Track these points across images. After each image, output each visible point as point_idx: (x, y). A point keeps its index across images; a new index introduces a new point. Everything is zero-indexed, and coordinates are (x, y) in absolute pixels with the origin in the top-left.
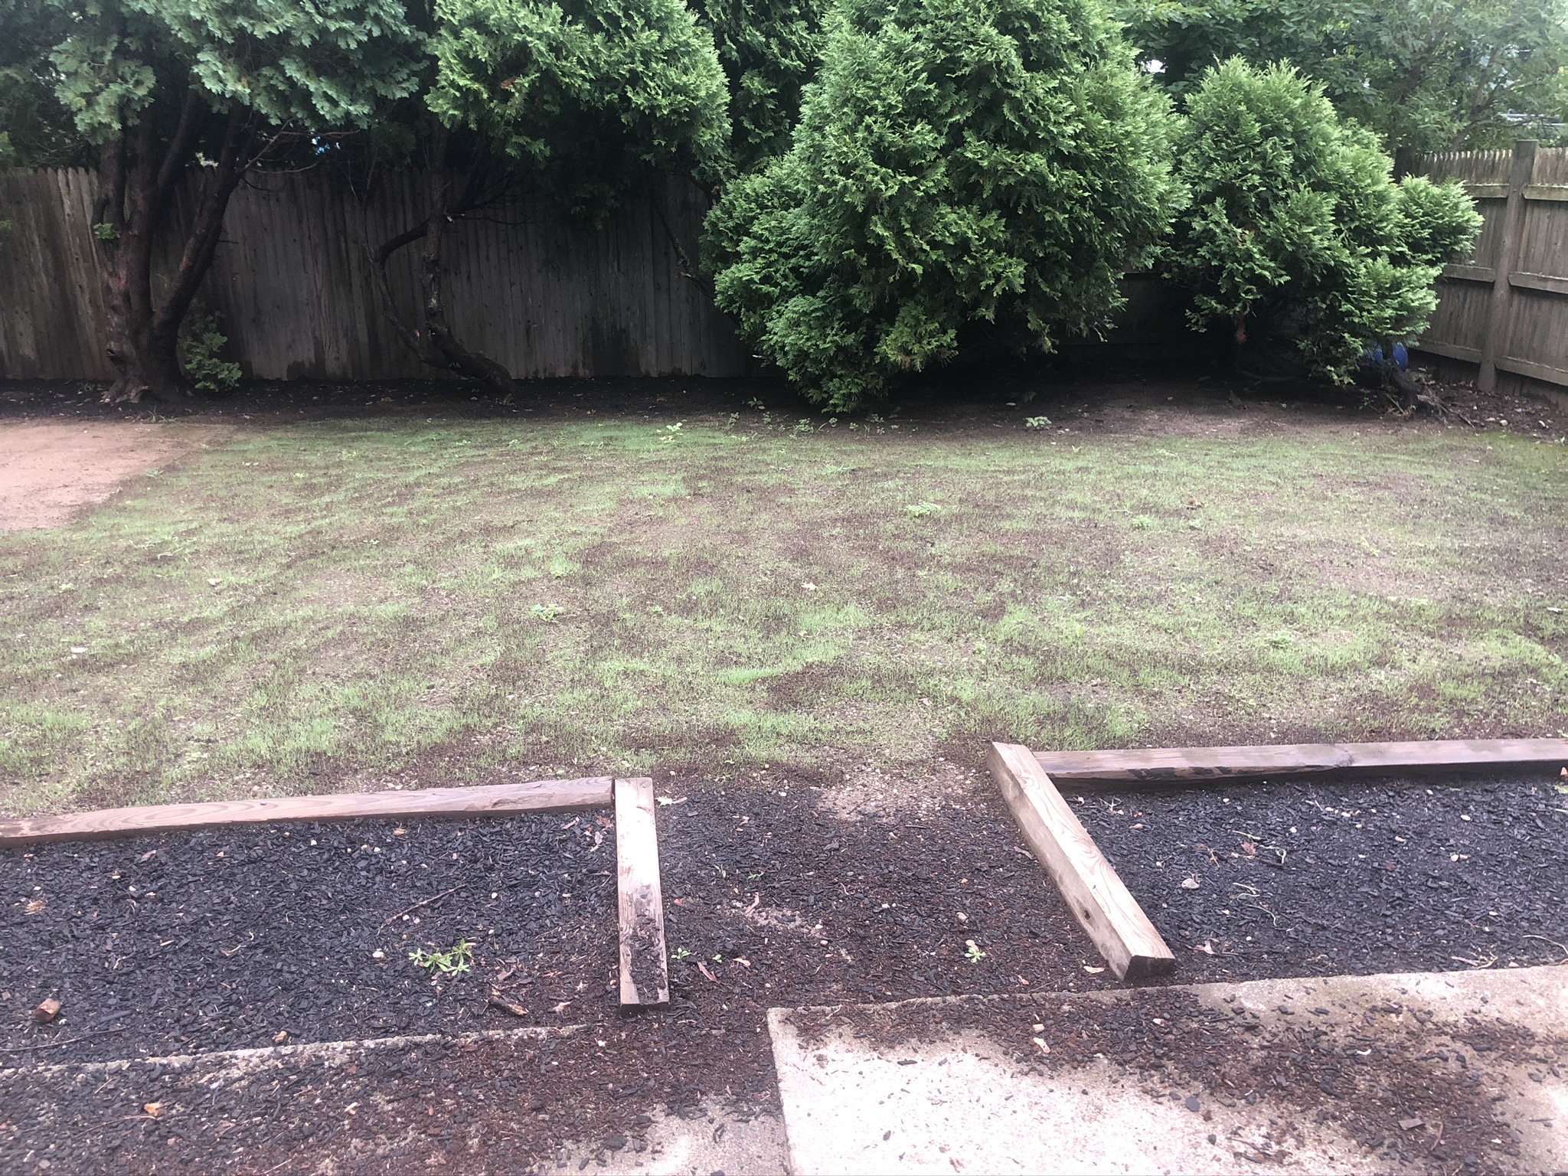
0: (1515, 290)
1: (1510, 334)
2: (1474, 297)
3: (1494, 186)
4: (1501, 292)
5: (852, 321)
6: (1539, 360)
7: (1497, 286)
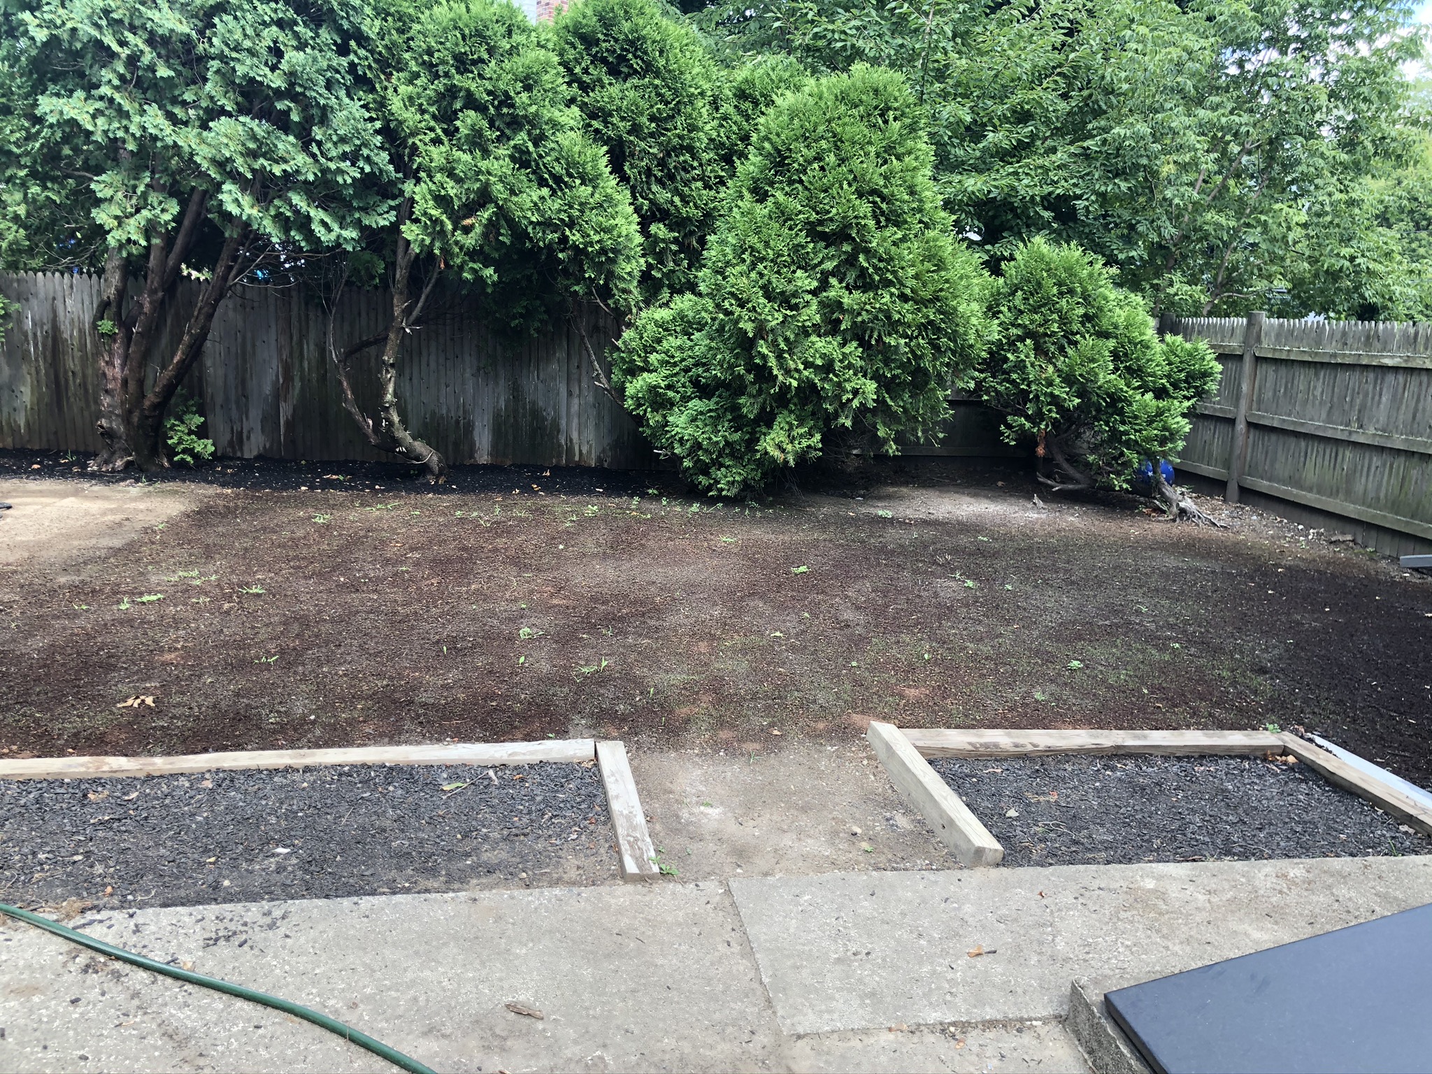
0: (1251, 425)
1: (1248, 459)
2: (1222, 428)
3: (1234, 344)
4: (1241, 426)
5: (739, 422)
6: (1270, 480)
7: (1238, 422)
